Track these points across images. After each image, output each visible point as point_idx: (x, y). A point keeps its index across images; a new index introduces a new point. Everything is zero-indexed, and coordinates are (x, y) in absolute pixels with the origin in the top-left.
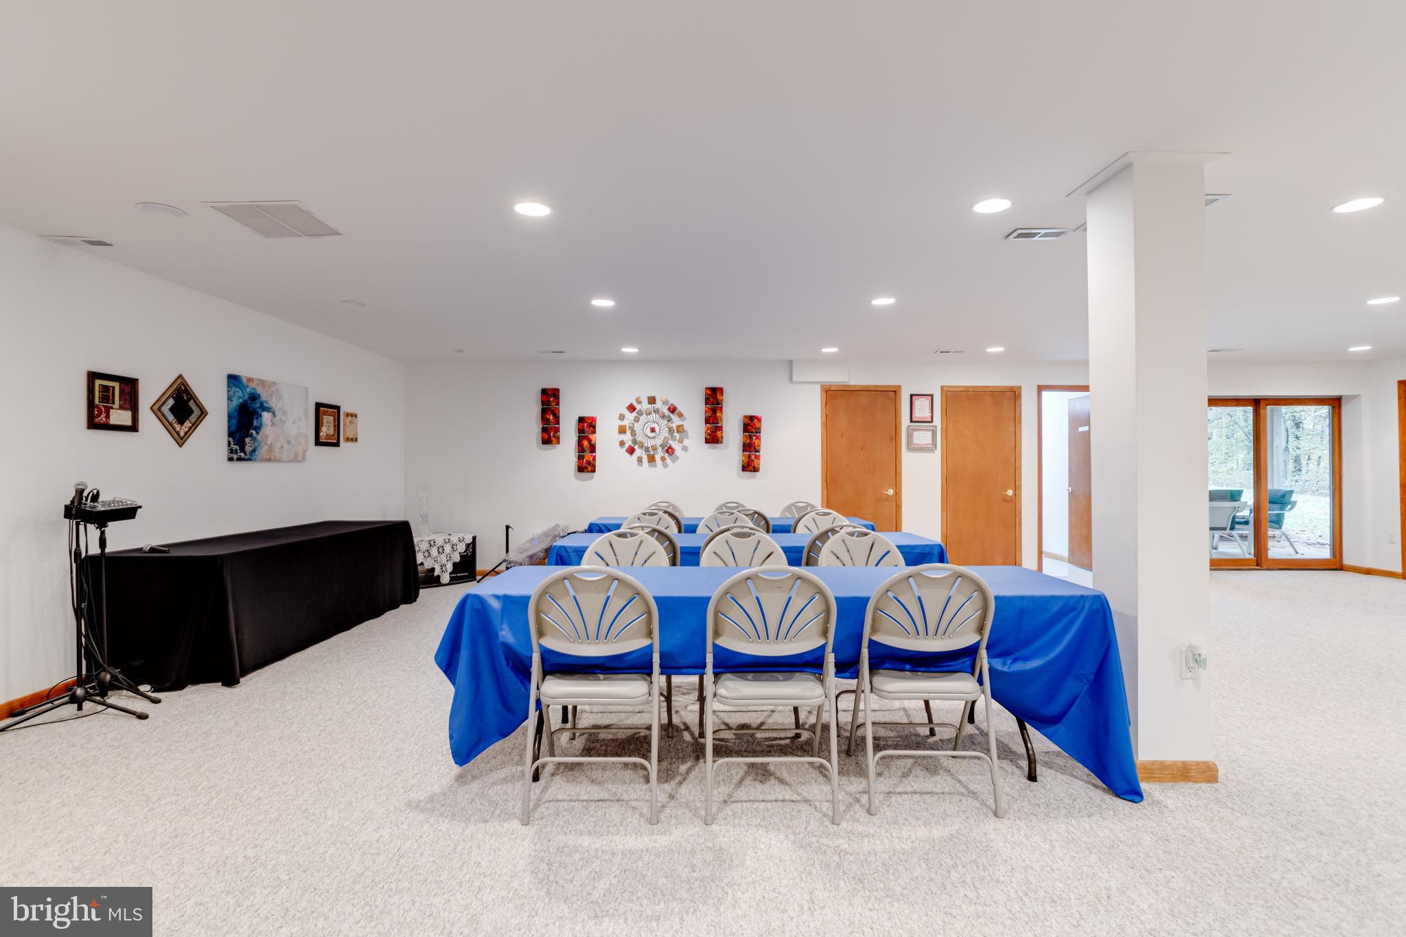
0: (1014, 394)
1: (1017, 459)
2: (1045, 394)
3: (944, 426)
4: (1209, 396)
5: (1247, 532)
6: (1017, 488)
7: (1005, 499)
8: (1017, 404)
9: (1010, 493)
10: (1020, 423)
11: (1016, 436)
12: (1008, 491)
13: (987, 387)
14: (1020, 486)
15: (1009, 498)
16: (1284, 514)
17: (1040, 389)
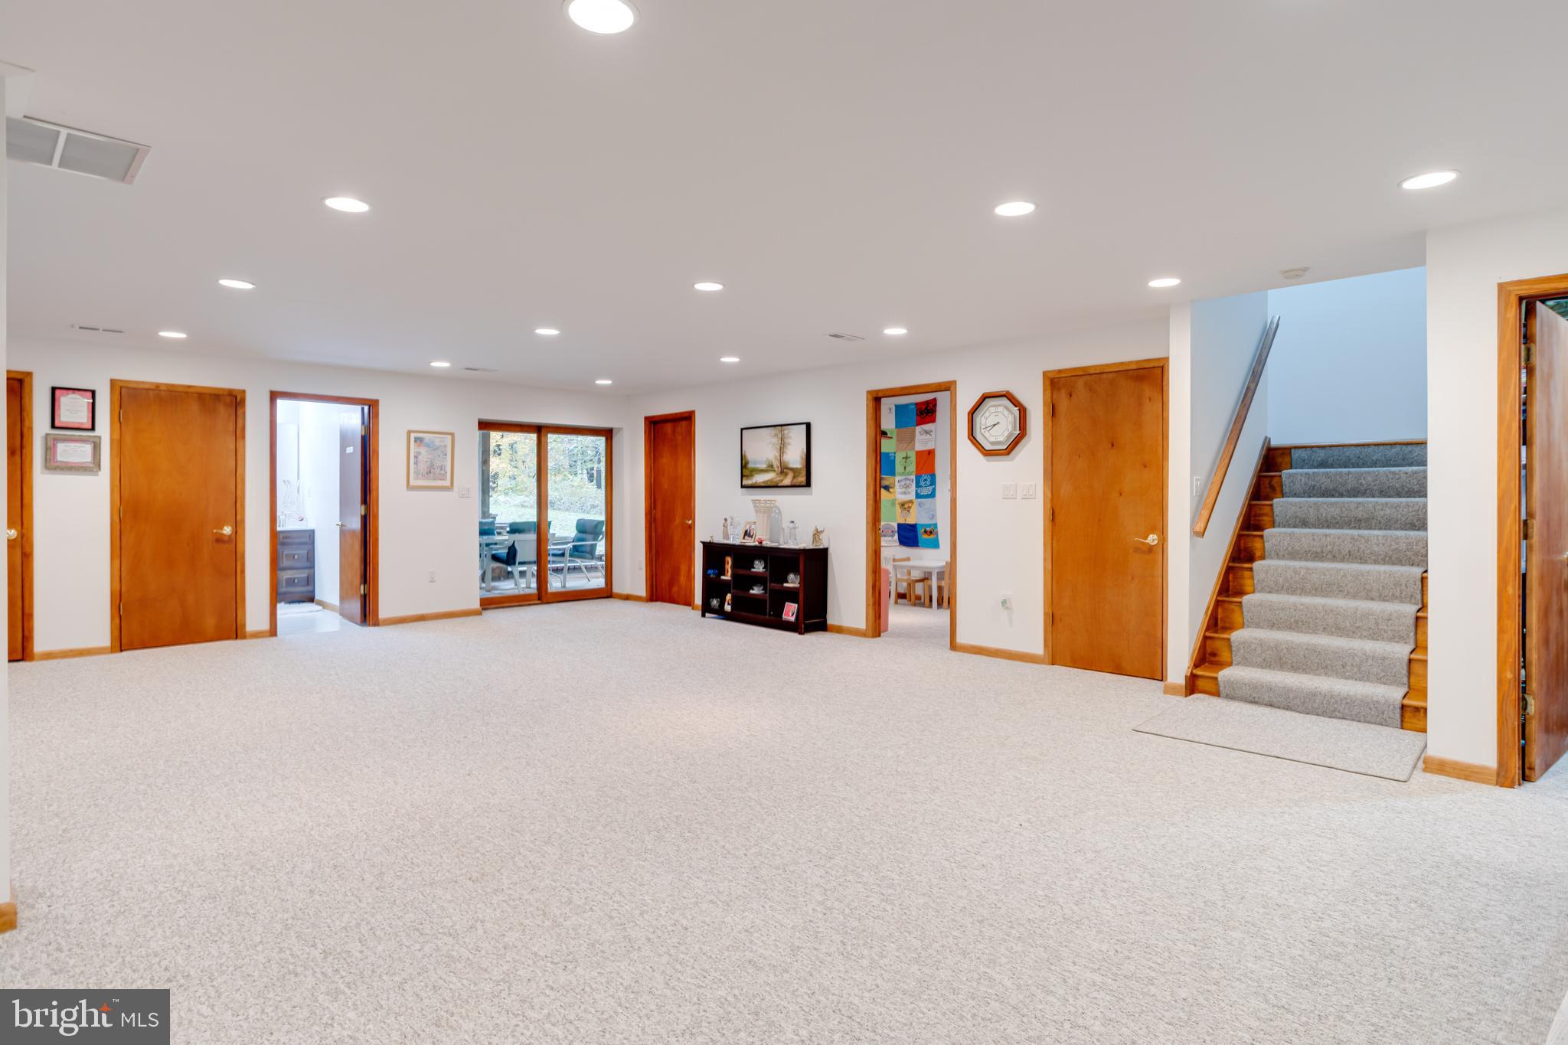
0: (235, 401)
1: (239, 487)
2: (281, 403)
3: (117, 436)
4: (479, 420)
5: (563, 565)
6: (238, 525)
7: (220, 540)
8: (239, 412)
9: (227, 530)
10: (244, 437)
11: (238, 456)
12: (225, 528)
13: (190, 387)
14: (243, 521)
15: (226, 539)
16: (596, 544)
17: (274, 396)
